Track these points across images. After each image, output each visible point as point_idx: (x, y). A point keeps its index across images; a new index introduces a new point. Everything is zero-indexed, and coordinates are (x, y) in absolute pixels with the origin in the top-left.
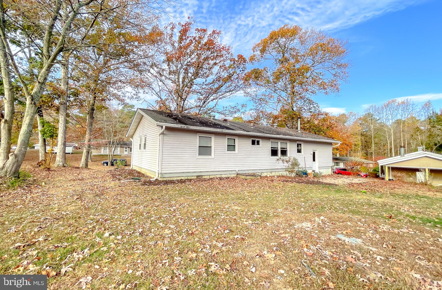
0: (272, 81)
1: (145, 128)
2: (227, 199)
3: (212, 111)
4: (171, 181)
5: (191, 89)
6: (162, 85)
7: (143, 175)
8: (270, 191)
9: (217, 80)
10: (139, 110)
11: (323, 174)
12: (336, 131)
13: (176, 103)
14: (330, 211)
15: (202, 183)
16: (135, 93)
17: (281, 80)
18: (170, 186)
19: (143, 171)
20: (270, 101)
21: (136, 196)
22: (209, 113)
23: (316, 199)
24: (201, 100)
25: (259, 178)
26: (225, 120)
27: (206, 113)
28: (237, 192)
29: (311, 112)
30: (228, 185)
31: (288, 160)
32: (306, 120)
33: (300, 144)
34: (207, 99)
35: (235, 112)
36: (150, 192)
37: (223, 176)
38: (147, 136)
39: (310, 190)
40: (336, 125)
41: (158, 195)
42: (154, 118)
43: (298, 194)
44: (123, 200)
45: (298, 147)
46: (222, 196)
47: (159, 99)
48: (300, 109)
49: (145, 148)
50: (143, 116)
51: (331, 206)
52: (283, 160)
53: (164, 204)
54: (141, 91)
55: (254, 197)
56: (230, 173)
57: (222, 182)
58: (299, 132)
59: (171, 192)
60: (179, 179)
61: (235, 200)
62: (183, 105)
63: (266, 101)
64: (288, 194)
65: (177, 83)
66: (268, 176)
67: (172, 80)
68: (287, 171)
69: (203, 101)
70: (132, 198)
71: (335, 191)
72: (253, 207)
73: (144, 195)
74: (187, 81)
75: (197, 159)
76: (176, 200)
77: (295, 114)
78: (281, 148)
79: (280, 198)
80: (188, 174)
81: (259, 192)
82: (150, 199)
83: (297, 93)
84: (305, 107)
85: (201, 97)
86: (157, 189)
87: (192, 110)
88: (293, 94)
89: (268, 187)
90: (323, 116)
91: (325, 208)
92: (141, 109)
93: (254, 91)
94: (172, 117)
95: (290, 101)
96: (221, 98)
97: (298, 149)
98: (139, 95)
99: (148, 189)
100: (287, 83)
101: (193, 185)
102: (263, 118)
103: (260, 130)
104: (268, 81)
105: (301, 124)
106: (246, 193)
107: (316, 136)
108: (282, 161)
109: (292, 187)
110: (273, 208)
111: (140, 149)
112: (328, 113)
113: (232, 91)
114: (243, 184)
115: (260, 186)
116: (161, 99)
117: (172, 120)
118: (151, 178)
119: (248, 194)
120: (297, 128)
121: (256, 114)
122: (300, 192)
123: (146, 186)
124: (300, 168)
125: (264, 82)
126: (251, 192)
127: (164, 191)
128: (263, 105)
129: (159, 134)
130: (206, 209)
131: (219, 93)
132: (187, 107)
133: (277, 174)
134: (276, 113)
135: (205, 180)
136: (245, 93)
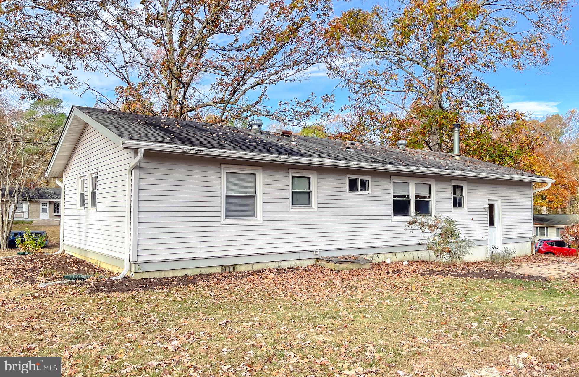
0: (391, 40)
1: (92, 155)
2: (298, 317)
3: (254, 113)
4: (161, 279)
5: (203, 59)
6: (131, 49)
7: (92, 268)
8: (394, 295)
9: (263, 39)
10: (76, 112)
11: (514, 255)
12: (540, 155)
13: (166, 93)
14: (539, 339)
15: (237, 282)
16: (64, 70)
17: (412, 38)
18: (158, 293)
19: (91, 259)
20: (388, 88)
21: (78, 318)
22: (246, 118)
23: (503, 313)
24: (226, 85)
25: (367, 266)
26: (286, 134)
27: (238, 116)
28: (319, 302)
29: (482, 112)
30: (296, 286)
31: (433, 224)
32: (471, 130)
33: (461, 187)
34: (241, 83)
35: (308, 115)
36: (112, 308)
37: (285, 265)
38: (99, 174)
39: (487, 291)
40: (540, 141)
41: (132, 314)
42: (115, 129)
43: (460, 301)
44: (47, 330)
45: (454, 193)
46: (285, 311)
47: (125, 86)
48: (458, 106)
49: (94, 202)
50: (86, 125)
51: (540, 327)
52: (421, 226)
53: (150, 336)
54: (79, 64)
55: (360, 312)
56: (301, 256)
57: (283, 279)
58: (457, 158)
59: (163, 307)
60: (180, 274)
61: (317, 320)
62: (184, 97)
63: (380, 88)
64: (438, 302)
65: (168, 46)
66: (388, 261)
67: (154, 38)
68: (432, 249)
69: (230, 88)
70: (68, 323)
71: (543, 293)
72: (360, 334)
73: (97, 316)
74: (190, 39)
75: (223, 226)
76: (176, 324)
77: (445, 118)
78: (416, 197)
79: (421, 312)
80: (202, 263)
81: (370, 300)
82: (115, 325)
83: (451, 66)
84: (468, 100)
85: (226, 78)
86: (129, 301)
87: (205, 109)
88: (442, 70)
89: (389, 287)
90: (510, 122)
91: (528, 332)
92: (80, 108)
93: (351, 64)
94: (160, 126)
95: (434, 87)
96: (273, 82)
97: (455, 199)
98: (74, 74)
99: (107, 301)
100: (428, 44)
101: (214, 288)
102: (372, 128)
103: (368, 155)
104: (383, 40)
105: (460, 140)
106: (340, 302)
107: (495, 167)
108: (418, 227)
109: (443, 285)
110: (407, 335)
111: (82, 204)
112: (522, 114)
113: (299, 64)
114: (331, 281)
115: (372, 285)
116: (129, 84)
117: (160, 133)
118: (111, 273)
119: (346, 306)
120: (452, 150)
121: (356, 119)
122: (463, 298)
123: (101, 295)
124: (461, 242)
125: (373, 42)
126: (353, 301)
127: (146, 305)
128: (372, 97)
129: (128, 167)
130: (251, 342)
131: (268, 70)
132: (193, 103)
133: (409, 256)
134: (402, 115)
135: (242, 275)
136: (330, 67)
